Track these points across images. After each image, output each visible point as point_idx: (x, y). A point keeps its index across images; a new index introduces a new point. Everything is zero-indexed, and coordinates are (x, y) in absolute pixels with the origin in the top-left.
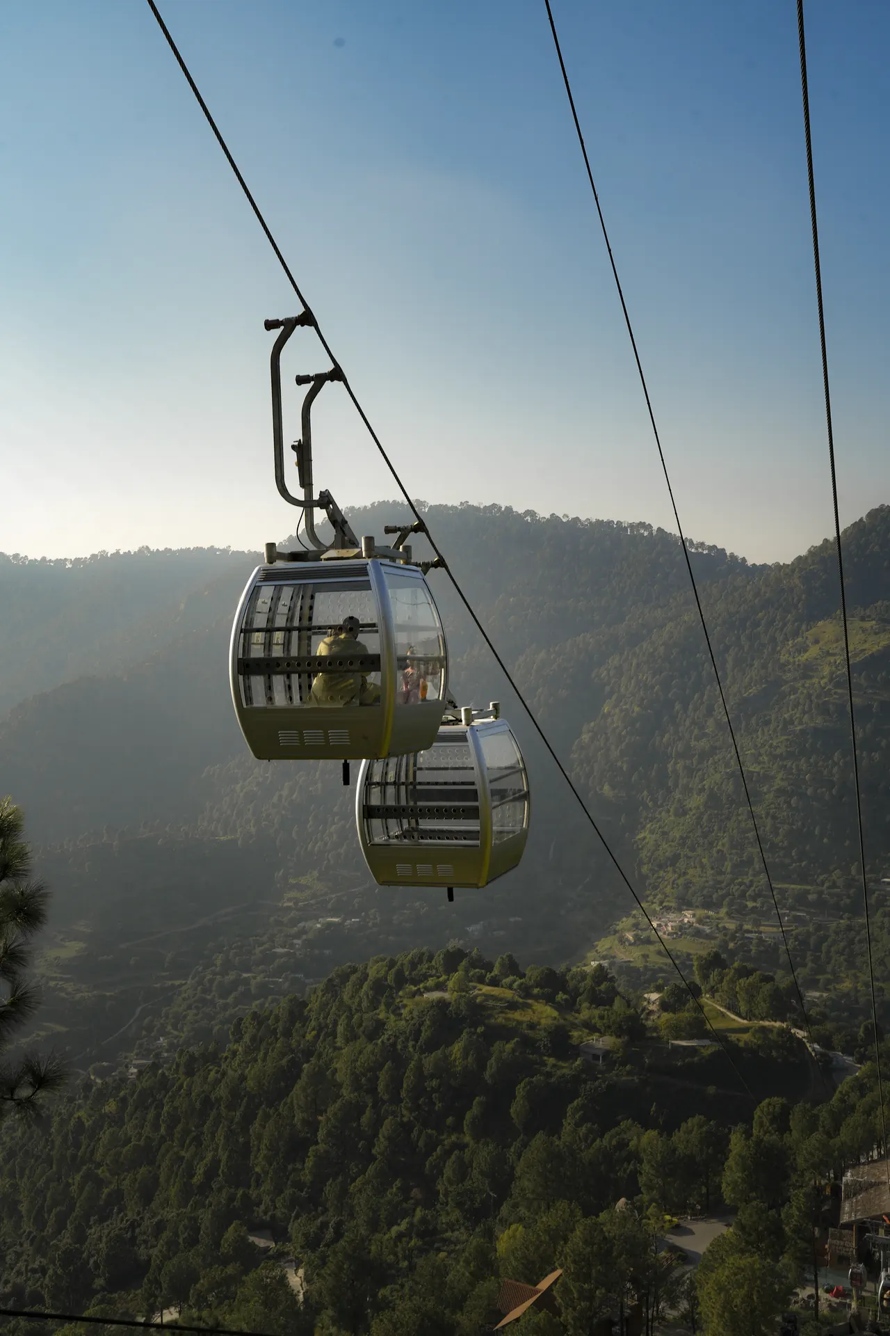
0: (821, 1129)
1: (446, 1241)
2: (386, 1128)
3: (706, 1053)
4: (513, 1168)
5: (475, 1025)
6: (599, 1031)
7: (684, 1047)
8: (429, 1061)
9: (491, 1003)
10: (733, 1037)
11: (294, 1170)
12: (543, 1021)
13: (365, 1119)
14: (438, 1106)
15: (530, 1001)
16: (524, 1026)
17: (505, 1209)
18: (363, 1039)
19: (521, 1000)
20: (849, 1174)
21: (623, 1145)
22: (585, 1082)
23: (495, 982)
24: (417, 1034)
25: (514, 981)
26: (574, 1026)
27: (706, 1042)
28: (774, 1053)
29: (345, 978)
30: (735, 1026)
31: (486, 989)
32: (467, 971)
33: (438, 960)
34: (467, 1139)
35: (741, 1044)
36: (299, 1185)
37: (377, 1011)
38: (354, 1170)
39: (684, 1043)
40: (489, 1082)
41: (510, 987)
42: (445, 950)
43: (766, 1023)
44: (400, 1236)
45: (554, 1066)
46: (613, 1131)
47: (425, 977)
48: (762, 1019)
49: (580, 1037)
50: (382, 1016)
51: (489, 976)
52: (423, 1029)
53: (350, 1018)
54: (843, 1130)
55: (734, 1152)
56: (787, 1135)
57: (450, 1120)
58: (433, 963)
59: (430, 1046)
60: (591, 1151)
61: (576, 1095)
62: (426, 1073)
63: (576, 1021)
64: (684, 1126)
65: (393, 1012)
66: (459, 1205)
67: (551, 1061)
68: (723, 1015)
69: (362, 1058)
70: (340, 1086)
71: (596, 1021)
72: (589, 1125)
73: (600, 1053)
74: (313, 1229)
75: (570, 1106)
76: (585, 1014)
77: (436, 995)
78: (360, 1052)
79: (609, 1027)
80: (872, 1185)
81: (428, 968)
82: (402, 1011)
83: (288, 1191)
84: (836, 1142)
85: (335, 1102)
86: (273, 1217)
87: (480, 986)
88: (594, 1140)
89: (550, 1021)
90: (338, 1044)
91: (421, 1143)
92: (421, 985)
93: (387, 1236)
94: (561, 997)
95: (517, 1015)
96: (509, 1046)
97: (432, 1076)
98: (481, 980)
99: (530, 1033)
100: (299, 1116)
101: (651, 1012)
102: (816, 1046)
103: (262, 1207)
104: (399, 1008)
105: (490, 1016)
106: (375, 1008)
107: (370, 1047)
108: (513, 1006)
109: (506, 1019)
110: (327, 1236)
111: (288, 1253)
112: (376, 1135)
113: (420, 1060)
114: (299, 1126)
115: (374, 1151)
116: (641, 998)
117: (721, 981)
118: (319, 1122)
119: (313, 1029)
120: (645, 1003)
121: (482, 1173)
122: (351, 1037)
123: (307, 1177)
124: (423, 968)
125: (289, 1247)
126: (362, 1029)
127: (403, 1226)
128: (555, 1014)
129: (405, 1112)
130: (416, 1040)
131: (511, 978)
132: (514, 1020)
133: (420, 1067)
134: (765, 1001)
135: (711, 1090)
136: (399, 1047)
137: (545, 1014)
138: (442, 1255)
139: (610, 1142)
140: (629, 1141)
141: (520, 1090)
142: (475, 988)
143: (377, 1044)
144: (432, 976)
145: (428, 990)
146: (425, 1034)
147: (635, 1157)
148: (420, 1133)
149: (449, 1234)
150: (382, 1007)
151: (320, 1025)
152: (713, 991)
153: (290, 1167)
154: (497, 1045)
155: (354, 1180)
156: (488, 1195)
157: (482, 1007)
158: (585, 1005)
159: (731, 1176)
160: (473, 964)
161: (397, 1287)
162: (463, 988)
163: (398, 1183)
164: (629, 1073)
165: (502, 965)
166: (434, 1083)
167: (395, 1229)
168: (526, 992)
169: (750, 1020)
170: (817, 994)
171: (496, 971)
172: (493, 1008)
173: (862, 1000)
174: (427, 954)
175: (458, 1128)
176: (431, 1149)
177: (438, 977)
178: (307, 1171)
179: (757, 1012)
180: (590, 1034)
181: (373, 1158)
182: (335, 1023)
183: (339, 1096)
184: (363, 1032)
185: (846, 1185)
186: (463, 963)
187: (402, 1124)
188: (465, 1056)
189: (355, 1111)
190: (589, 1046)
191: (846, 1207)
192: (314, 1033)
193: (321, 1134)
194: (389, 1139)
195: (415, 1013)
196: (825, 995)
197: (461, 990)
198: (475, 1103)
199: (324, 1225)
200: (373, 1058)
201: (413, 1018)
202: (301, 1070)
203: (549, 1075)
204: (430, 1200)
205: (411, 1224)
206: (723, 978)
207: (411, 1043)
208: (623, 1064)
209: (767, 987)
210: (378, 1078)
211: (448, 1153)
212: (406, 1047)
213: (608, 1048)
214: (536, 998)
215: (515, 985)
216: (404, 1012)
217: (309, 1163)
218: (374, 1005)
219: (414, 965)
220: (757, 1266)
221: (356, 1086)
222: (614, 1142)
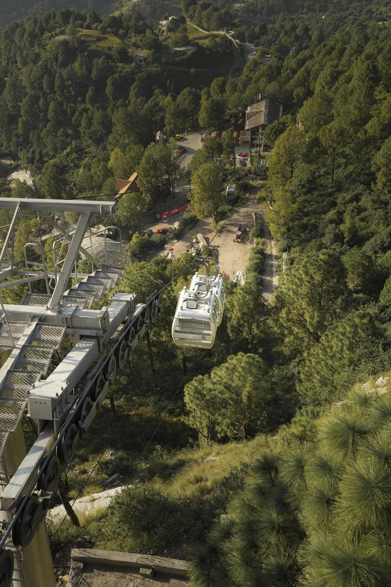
0: (238, 90)
1: (86, 153)
2: (51, 106)
3: (189, 53)
4: (111, 119)
5: (82, 52)
6: (140, 47)
7: (180, 51)
8: (65, 72)
9: (88, 39)
10: (201, 42)
11: (14, 129)
12: (114, 46)
13: (41, 103)
14: (73, 93)
15: (107, 36)
16: (106, 49)
17: (110, 138)
18: (31, 65)
19: (102, 36)
20: (249, 108)
21: (156, 104)
22: (137, 73)
23: (88, 27)
24: (56, 58)
25: (98, 26)
26: (129, 46)
27: (190, 47)
28: (219, 49)
29: (13, 29)
30: (202, 35)
31: (85, 31)
32: (74, 23)
33: (58, 18)
34: (88, 106)
35: (205, 46)
36: (18, 136)
37: (34, 48)
38: (40, 126)
39: (179, 49)
40: (94, 79)
41: (96, 29)
42: (61, 11)
43: (216, 32)
44: (68, 154)
45: (122, 67)
46: (152, 98)
47: (54, 28)
48: (214, 30)
49: (133, 52)
50: (37, 51)
51: (85, 24)
52: (59, 56)
53: (21, 53)
54: (247, 91)
55: (203, 106)
56: (224, 94)
57: (79, 99)
58: (56, 19)
59: (64, 65)
60: (144, 110)
61: (133, 81)
62: (64, 78)
63: (130, 44)
64: (182, 93)
65: (42, 48)
66: (91, 138)
67: (121, 65)
68: (196, 30)
69: (33, 74)
70: (24, 88)
71: (139, 42)
72: (141, 98)
73: (142, 59)
74: (29, 155)
75: (132, 86)
76: (133, 40)
77: (61, 38)
78: (31, 71)
79: (145, 45)
80: (257, 113)
81: (54, 23)
82: (47, 47)
83: (14, 139)
84: (244, 96)
85: (25, 97)
86: (10, 151)
87: (82, 30)
88: (144, 104)
89: (118, 46)
90: (19, 67)
91: (68, 111)
92: (53, 33)
93: (62, 154)
94: (121, 31)
95: (102, 44)
96: (101, 60)
97: (68, 80)
98: (81, 26)
99: (110, 52)
100: (10, 105)
101: (163, 31)
102: (237, 41)
103: (4, 147)
104: (44, 46)
105: (89, 46)
106: (33, 47)
107: (35, 68)
108: (99, 39)
109: (97, 46)
110: (36, 158)
111: (21, 165)
112: (47, 110)
113: (60, 73)
114: (11, 109)
115: (48, 117)
116: (158, 24)
117: (195, 12)
118: (20, 106)
119: (5, 60)
120: (160, 26)
121: (98, 123)
122: (25, 64)
123: (20, 131)
124: (52, 22)
125: (20, 162)
126: (29, 59)
127: (68, 150)
128: (120, 41)
129: (58, 97)
130: (57, 62)
131: (96, 24)
132: (101, 47)
133: (61, 75)
134: (215, 22)
135: (192, 70)
136: (49, 66)
137: (114, 42)
138: (87, 159)
139: (151, 104)
140: (159, 102)
141: (109, 81)
142: (79, 31)
143: (38, 67)
144: (57, 27)
145: (57, 35)
146: (60, 59)
147: (162, 109)
148: (67, 106)
149: (88, 149)
150: (36, 46)
151: (7, 57)
152: (192, 18)
153: (11, 128)
154: (95, 61)
155: (41, 131)
156: (102, 132)
157: (84, 42)
158: (133, 34)
159: (202, 116)
160: (76, 19)
161: (71, 174)
162: (73, 33)
163: (62, 129)
164: (156, 67)
165: (90, 17)
166: (69, 83)
167: (65, 152)
168: (104, 31)
169: (209, 31)
170: (239, 5)
171: (88, 21)
172: (90, 41)
173: (259, 6)
174: (52, 14)
175: (83, 101)
176: (73, 113)
177: (61, 28)
178: (20, 129)
179: (211, 27)
180: (137, 49)
181: (49, 121)
182: (15, 57)
183: (26, 94)
184: (30, 60)
185: (248, 114)
186: (72, 18)
187: (59, 103)
188: (81, 69)
189: (35, 99)
190: (137, 56)
191: (247, 123)
192: (6, 62)
193: (22, 112)
194: (54, 111)
195: (53, 48)
196: (242, 5)
197: (73, 34)
198: (89, 89)
199: (34, 152)
200: (38, 74)
201: (52, 51)
202: (5, 82)
203: (121, 72)
204: (77, 136)
205: (72, 148)
206: (195, 10)
207: (54, 64)
208: (153, 63)
209: (216, 14)
210: (42, 83)
211: (81, 113)
212: (53, 66)
213: (146, 56)
214: (109, 33)
215: (99, 28)
216: (48, 47)
217: (20, 125)
218: (32, 45)
219: (47, 21)
220: (212, 167)
221: (33, 88)
222: (153, 104)
